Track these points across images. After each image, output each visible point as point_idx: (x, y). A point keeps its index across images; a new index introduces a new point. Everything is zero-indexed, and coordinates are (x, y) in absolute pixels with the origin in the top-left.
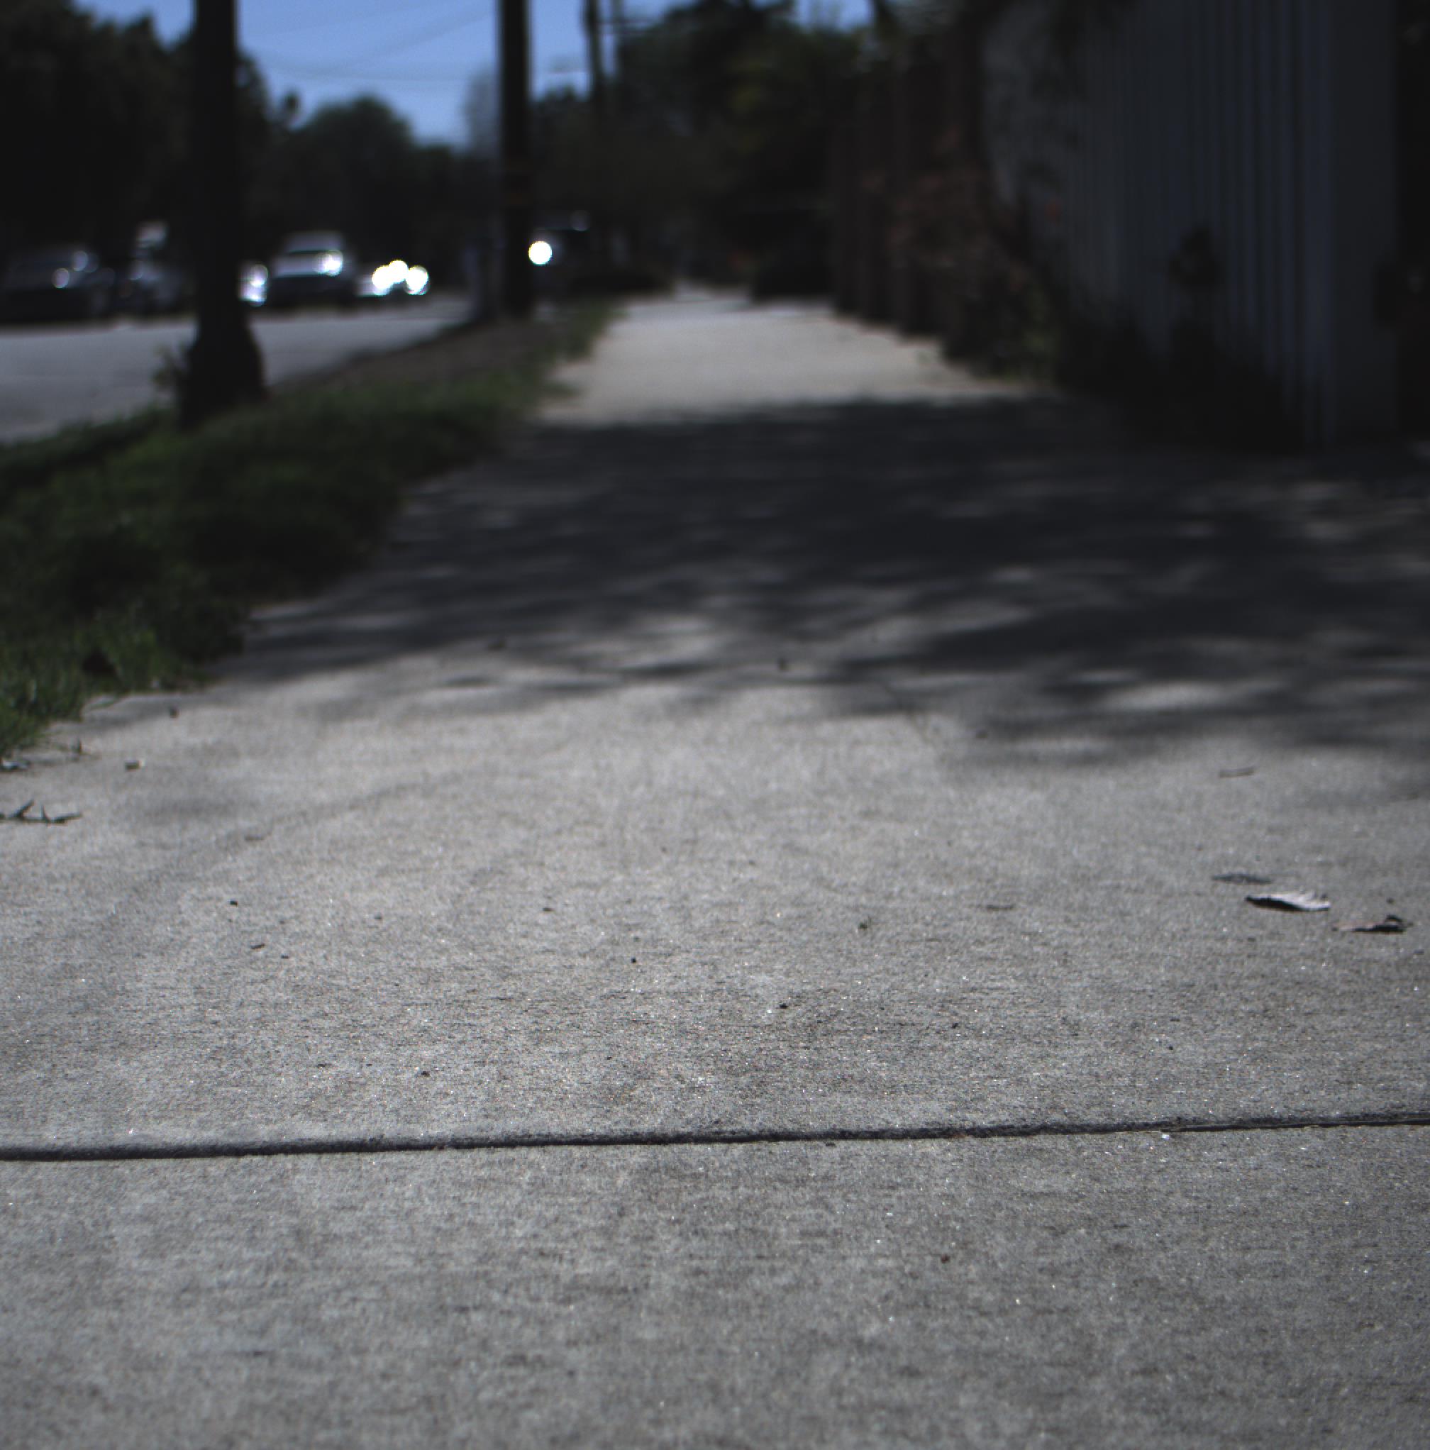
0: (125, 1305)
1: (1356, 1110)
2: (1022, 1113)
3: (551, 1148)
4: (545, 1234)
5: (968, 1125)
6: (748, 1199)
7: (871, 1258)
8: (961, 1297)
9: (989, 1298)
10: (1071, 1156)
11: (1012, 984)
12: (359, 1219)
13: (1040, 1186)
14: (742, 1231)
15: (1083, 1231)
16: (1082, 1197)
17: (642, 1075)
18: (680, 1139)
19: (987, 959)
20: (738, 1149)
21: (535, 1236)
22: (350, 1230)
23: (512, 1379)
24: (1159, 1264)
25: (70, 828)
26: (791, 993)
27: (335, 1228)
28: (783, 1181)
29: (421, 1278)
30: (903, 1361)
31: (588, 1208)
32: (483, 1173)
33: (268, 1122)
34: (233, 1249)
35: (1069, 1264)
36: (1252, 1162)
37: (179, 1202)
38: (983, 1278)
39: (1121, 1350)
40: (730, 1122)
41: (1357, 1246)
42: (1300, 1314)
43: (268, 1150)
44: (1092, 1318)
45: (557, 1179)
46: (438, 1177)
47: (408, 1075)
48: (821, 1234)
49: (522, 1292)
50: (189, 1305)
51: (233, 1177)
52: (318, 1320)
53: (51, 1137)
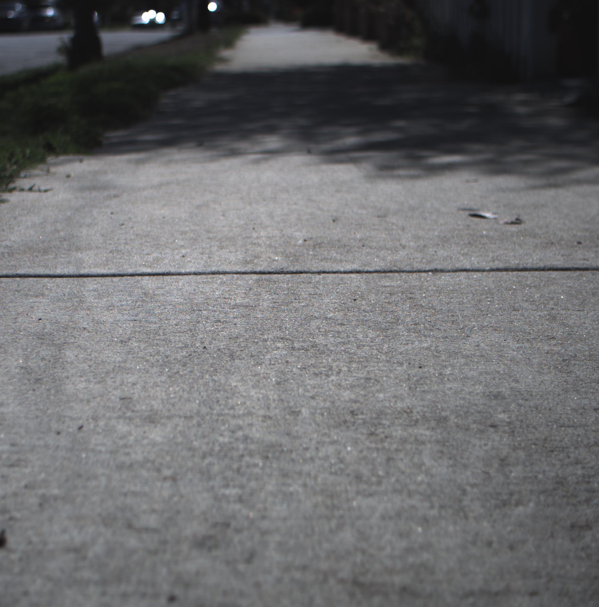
0: (91, 310)
1: (495, 267)
2: (384, 267)
3: (227, 275)
4: (226, 294)
5: (365, 270)
6: (292, 287)
7: (331, 300)
8: (359, 309)
9: (368, 308)
10: (399, 278)
11: (384, 236)
12: (165, 291)
13: (388, 284)
14: (290, 294)
15: (400, 294)
16: (401, 287)
17: (257, 257)
18: (270, 273)
19: (376, 230)
20: (289, 276)
21: (222, 294)
22: (162, 293)
23: (216, 325)
24: (423, 301)
25: (49, 193)
26: (308, 237)
27: (157, 292)
28: (303, 282)
29: (186, 304)
30: (340, 322)
31: (239, 288)
32: (205, 280)
33: (131, 268)
34: (124, 297)
35: (394, 301)
36: (458, 279)
37: (104, 287)
38: (367, 304)
39: (408, 319)
40: (287, 268)
41: (487, 298)
42: (465, 313)
43: (132, 275)
44: (400, 313)
45: (229, 282)
46: (190, 281)
47: (177, 257)
48: (316, 294)
49: (219, 307)
50: (111, 310)
51: (121, 281)
52: (154, 313)
53: (59, 271)
